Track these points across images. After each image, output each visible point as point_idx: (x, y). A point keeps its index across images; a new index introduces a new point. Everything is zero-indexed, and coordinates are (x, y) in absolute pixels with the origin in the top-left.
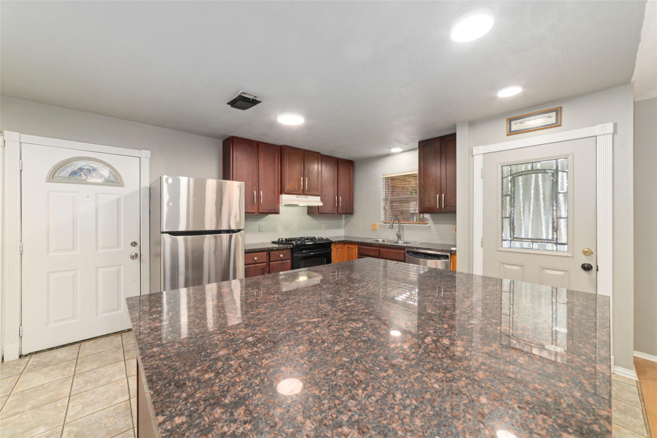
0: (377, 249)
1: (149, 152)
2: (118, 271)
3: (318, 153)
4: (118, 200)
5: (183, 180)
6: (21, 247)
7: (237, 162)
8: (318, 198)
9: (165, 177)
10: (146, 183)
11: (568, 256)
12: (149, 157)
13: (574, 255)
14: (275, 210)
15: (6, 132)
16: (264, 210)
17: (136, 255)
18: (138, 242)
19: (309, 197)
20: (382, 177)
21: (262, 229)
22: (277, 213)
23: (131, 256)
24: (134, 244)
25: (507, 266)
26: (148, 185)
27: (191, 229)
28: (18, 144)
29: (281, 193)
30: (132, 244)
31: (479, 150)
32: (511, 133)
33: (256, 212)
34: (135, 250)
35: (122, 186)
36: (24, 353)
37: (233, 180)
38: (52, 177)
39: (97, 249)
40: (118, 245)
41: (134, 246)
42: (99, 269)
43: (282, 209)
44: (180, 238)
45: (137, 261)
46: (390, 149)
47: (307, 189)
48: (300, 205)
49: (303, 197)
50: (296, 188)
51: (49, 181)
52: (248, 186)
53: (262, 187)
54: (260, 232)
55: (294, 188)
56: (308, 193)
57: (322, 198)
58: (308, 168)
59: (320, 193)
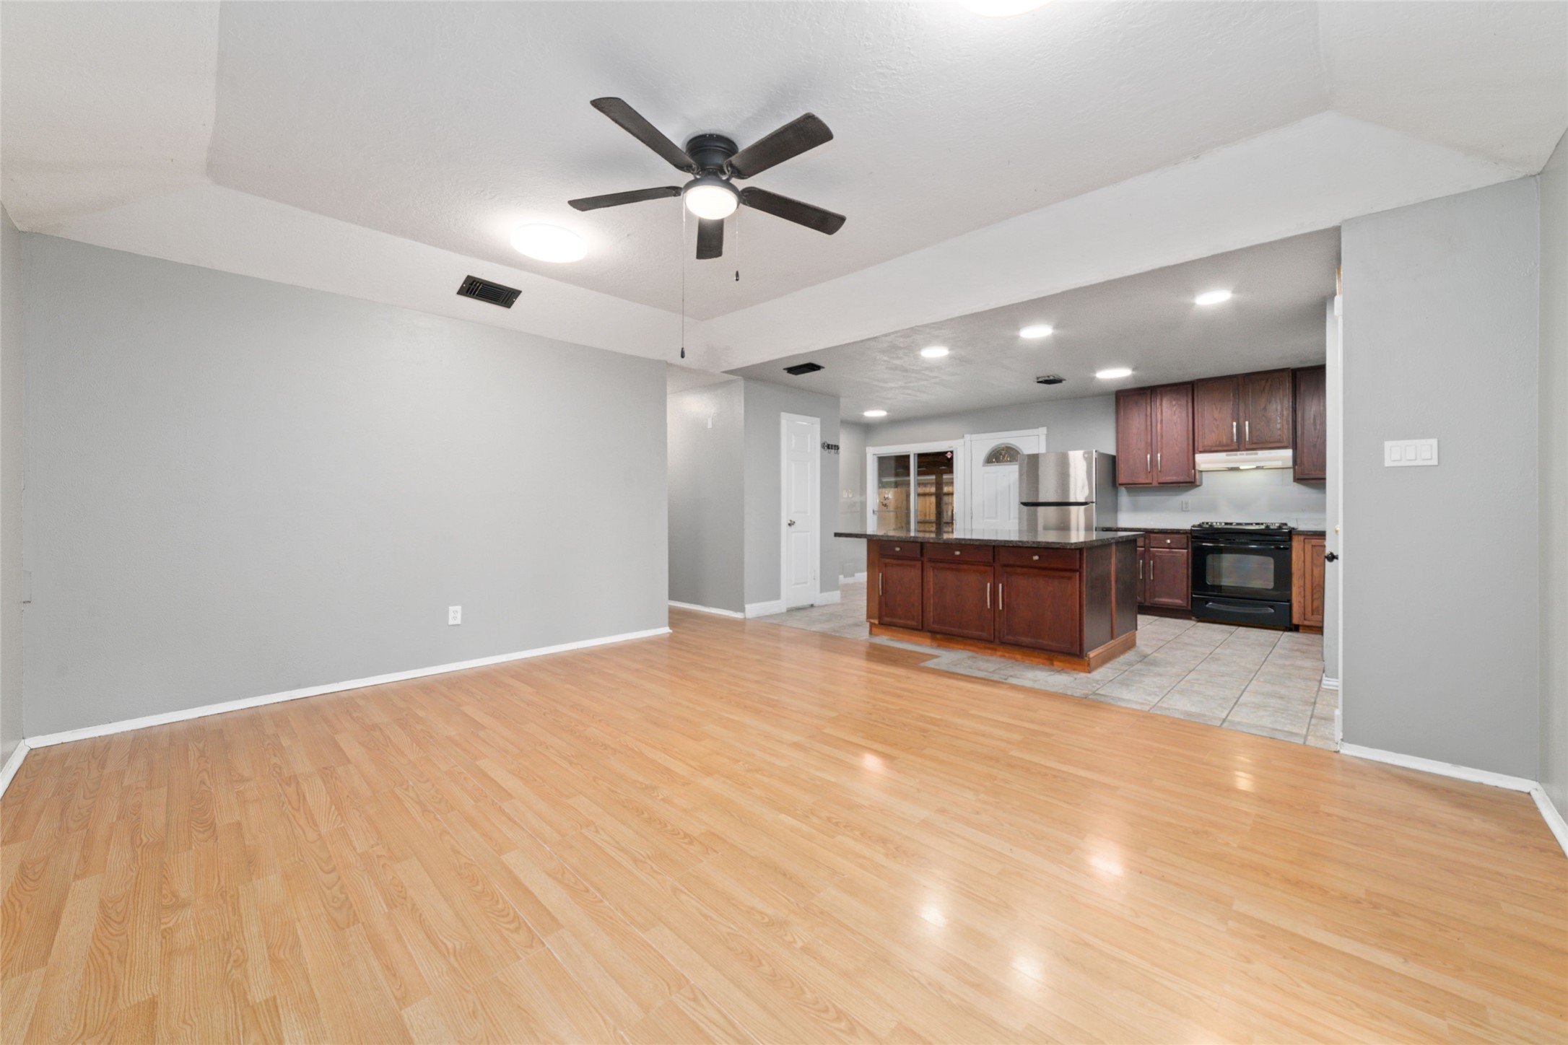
1: (1045, 428)
6: (972, 513)
7: (1123, 421)
12: (1045, 433)
14: (1193, 480)
15: (965, 436)
16: (1170, 479)
19: (1260, 452)
22: (1198, 485)
27: (1054, 501)
28: (970, 441)
29: (1195, 453)
38: (988, 461)
43: (1205, 478)
47: (1247, 439)
48: (1241, 468)
49: (1243, 454)
50: (1225, 441)
51: (984, 466)
52: (1139, 449)
53: (1162, 448)
54: (1183, 511)
55: (1220, 442)
56: (1254, 446)
57: (1303, 450)
58: (1254, 402)
59: (1289, 443)
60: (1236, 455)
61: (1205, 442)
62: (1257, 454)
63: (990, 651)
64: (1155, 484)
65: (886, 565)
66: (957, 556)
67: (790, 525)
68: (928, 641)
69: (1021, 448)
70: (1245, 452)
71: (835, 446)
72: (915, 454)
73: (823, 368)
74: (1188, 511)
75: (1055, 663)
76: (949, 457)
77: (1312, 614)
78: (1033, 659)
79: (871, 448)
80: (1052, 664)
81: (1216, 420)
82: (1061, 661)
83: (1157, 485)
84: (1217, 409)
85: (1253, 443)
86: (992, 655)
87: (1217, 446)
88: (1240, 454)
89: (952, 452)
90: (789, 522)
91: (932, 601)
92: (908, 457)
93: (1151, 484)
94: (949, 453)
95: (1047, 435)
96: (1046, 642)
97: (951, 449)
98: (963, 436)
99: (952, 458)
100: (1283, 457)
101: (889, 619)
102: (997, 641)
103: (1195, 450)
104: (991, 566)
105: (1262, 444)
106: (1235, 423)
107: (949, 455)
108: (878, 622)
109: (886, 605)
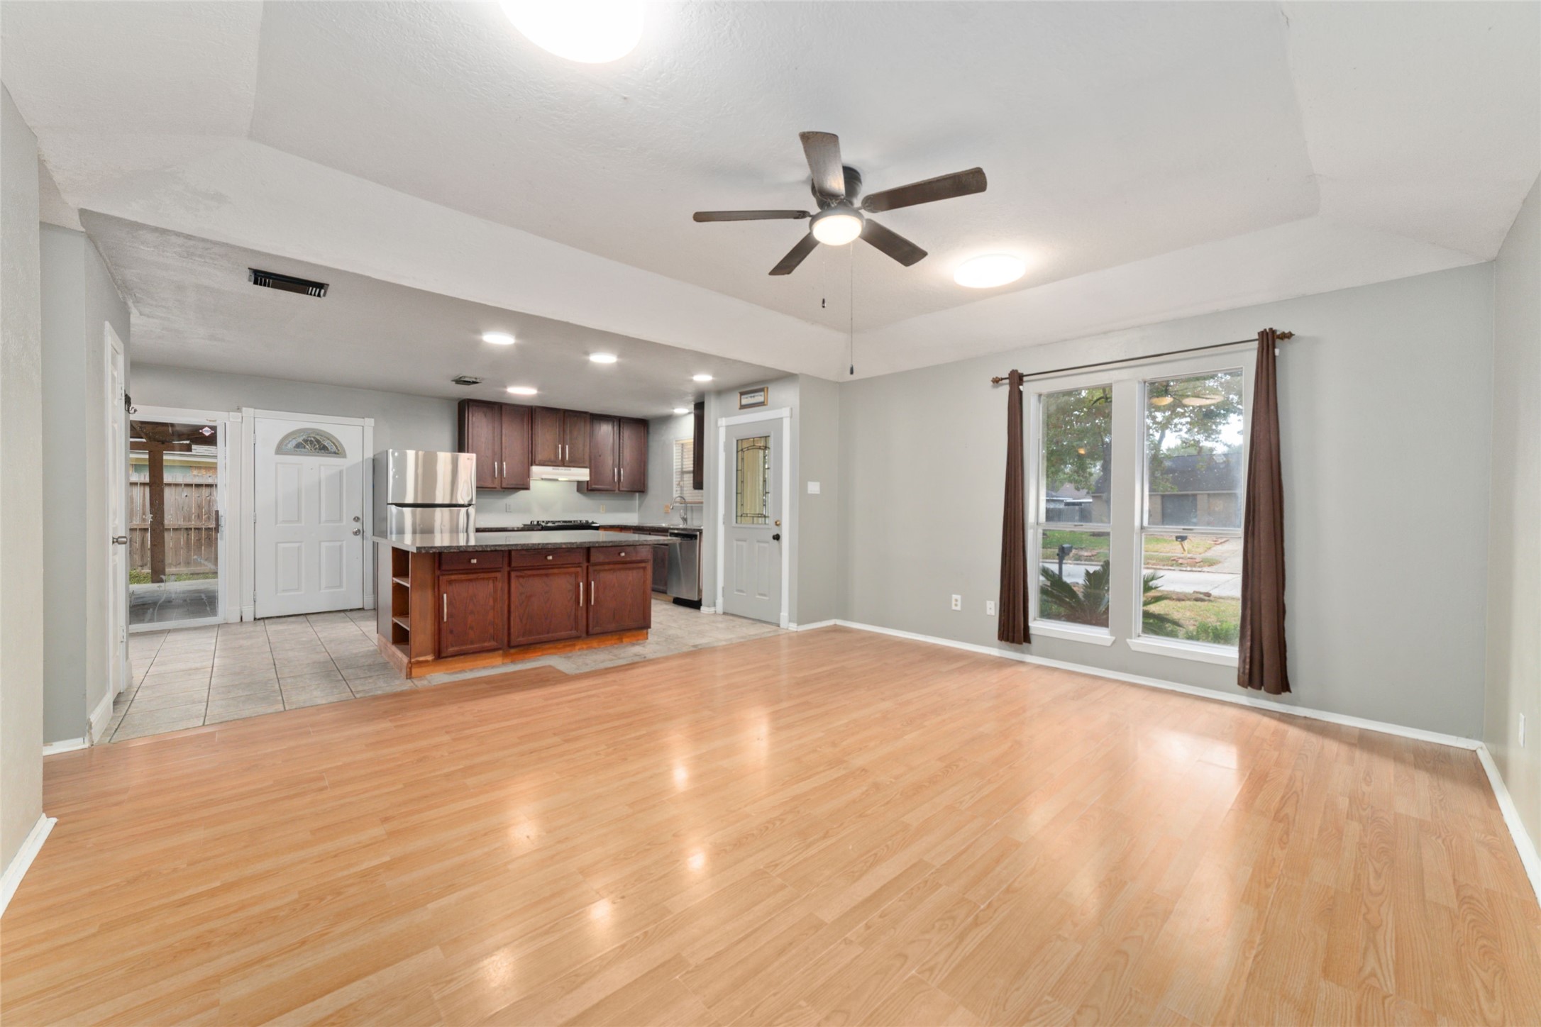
1: (373, 420)
2: (341, 547)
3: (586, 413)
4: (341, 472)
5: (411, 454)
6: (255, 516)
7: (473, 428)
8: (587, 471)
9: (391, 451)
10: (369, 454)
11: (767, 528)
12: (373, 425)
13: (771, 526)
14: (523, 485)
15: (244, 409)
16: (508, 484)
17: (359, 531)
18: (361, 517)
19: (572, 469)
20: (675, 443)
21: (509, 509)
22: (527, 488)
23: (356, 532)
24: (357, 519)
25: (738, 543)
26: (371, 456)
27: (419, 502)
28: (252, 419)
29: (532, 465)
30: (355, 519)
31: (722, 421)
32: (743, 407)
33: (498, 487)
34: (358, 526)
35: (345, 456)
36: (257, 617)
37: (468, 452)
38: (280, 450)
39: (320, 522)
40: (341, 520)
41: (357, 521)
42: (322, 543)
43: (533, 484)
44: (407, 511)
45: (359, 537)
46: (673, 409)
47: (567, 458)
48: (560, 479)
50: (553, 458)
51: (275, 455)
52: (487, 456)
53: (506, 458)
55: (550, 458)
56: (570, 464)
57: (593, 470)
58: (571, 432)
59: (587, 464)
60: (558, 470)
61: (539, 457)
62: (570, 470)
63: (568, 649)
65: (450, 583)
66: (549, 560)
68: (499, 660)
70: (563, 468)
74: (511, 512)
75: (624, 640)
76: (207, 434)
78: (607, 643)
80: (622, 642)
81: (547, 439)
82: (629, 637)
83: (501, 490)
84: (548, 432)
85: (570, 462)
86: (571, 651)
87: (548, 461)
88: (561, 469)
89: (214, 428)
93: (496, 487)
94: (209, 429)
95: (374, 428)
97: (213, 424)
98: (240, 409)
99: (214, 435)
100: (583, 474)
101: (456, 649)
102: (584, 635)
103: (533, 463)
104: (581, 567)
105: (574, 463)
106: (560, 446)
107: (207, 431)
108: (430, 658)
109: (451, 632)
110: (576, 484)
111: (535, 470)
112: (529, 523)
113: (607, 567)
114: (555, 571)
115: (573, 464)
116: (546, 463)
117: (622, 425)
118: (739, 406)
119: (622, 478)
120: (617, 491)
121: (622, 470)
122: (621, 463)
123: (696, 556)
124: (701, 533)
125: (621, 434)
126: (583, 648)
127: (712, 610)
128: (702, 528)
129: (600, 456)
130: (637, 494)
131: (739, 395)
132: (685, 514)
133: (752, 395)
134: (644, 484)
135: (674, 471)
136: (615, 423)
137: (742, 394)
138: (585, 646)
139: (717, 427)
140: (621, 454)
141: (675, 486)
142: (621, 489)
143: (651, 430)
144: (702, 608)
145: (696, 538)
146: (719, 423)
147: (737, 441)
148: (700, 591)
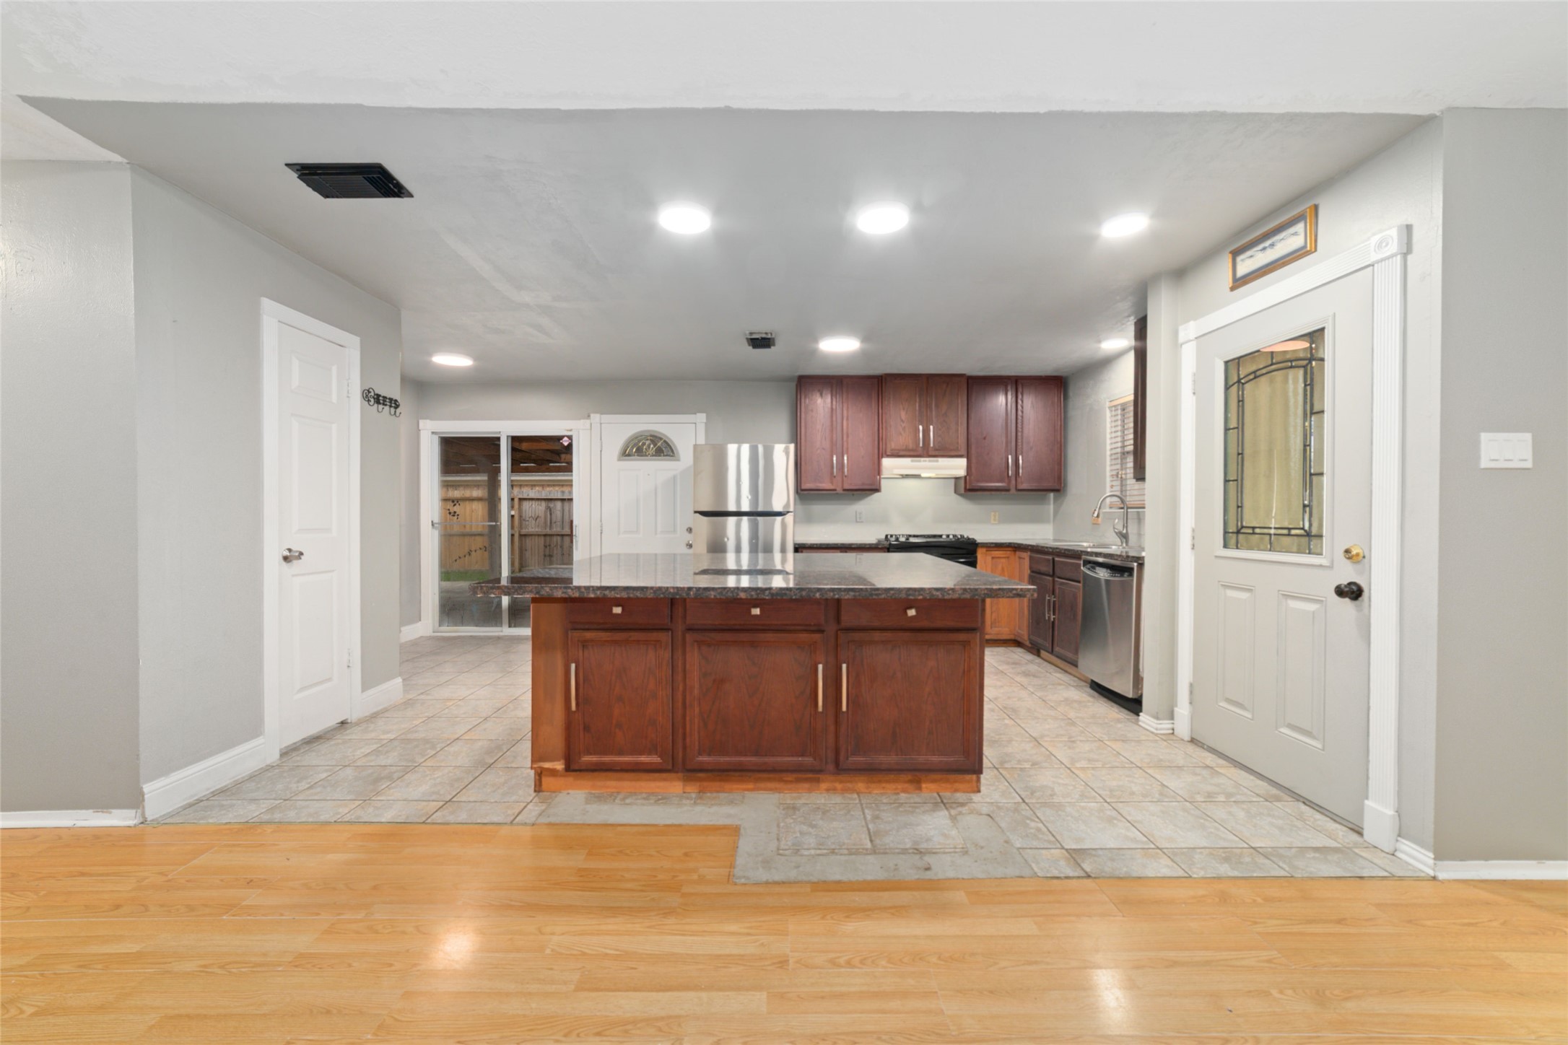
0: (1050, 558)
1: (705, 415)
3: (962, 376)
4: (675, 477)
6: (601, 526)
7: (805, 413)
8: (964, 461)
11: (1321, 566)
12: (705, 421)
13: (1332, 562)
14: (874, 485)
15: (592, 415)
16: (853, 483)
19: (940, 459)
20: (1108, 404)
21: (860, 518)
22: (878, 491)
23: (687, 545)
25: (1230, 593)
28: (599, 425)
29: (882, 457)
30: (686, 529)
31: (1189, 330)
32: (1239, 282)
34: (689, 538)
35: (677, 458)
38: (625, 454)
39: (656, 534)
40: (675, 531)
41: (690, 532)
43: (886, 484)
47: (932, 445)
48: (923, 475)
49: (925, 461)
50: (911, 446)
51: (619, 460)
52: (824, 449)
53: (847, 449)
54: (857, 522)
55: (906, 446)
56: (937, 453)
57: (974, 460)
58: (937, 406)
59: (963, 451)
60: (920, 461)
61: (892, 445)
62: (937, 461)
63: (806, 785)
64: (839, 490)
65: (585, 644)
66: (756, 616)
67: (286, 558)
69: (672, 438)
70: (927, 459)
71: (391, 400)
72: (508, 436)
73: (411, 195)
74: (862, 522)
75: (924, 786)
76: (566, 444)
77: (991, 628)
78: (888, 786)
79: (428, 421)
80: (920, 789)
81: (902, 421)
82: (934, 781)
83: (842, 492)
84: (904, 409)
85: (937, 450)
86: (810, 791)
87: (905, 450)
88: (924, 461)
89: (570, 438)
90: (287, 553)
91: (697, 710)
92: (498, 439)
93: (835, 490)
94: (566, 439)
95: (706, 423)
96: (921, 759)
97: (569, 433)
98: (589, 416)
99: (570, 446)
100: (958, 467)
101: (593, 759)
102: (831, 767)
103: (881, 454)
104: (822, 631)
105: (943, 451)
106: (921, 427)
107: (566, 441)
108: (559, 766)
109: (587, 728)
110: (953, 481)
111: (890, 465)
112: (884, 537)
113: (877, 636)
114: (770, 636)
115: (941, 453)
116: (901, 453)
117: (1020, 390)
118: (1229, 281)
119: (1021, 471)
120: (1013, 491)
121: (1020, 458)
122: (1019, 447)
123: (1130, 609)
124: (1141, 565)
125: (1020, 402)
126: (835, 789)
127: (1165, 725)
128: (1144, 554)
129: (985, 438)
130: (1052, 495)
131: (1230, 256)
132: (1125, 526)
133: (1267, 243)
134: (1059, 478)
135: (1108, 453)
136: (1009, 388)
137: (1235, 253)
138: (839, 786)
139: (1176, 346)
140: (1019, 434)
141: (1108, 479)
142: (1020, 487)
143: (1071, 393)
144: (1143, 716)
145: (1131, 574)
146: (1182, 337)
147: (1226, 363)
148: (1138, 680)
